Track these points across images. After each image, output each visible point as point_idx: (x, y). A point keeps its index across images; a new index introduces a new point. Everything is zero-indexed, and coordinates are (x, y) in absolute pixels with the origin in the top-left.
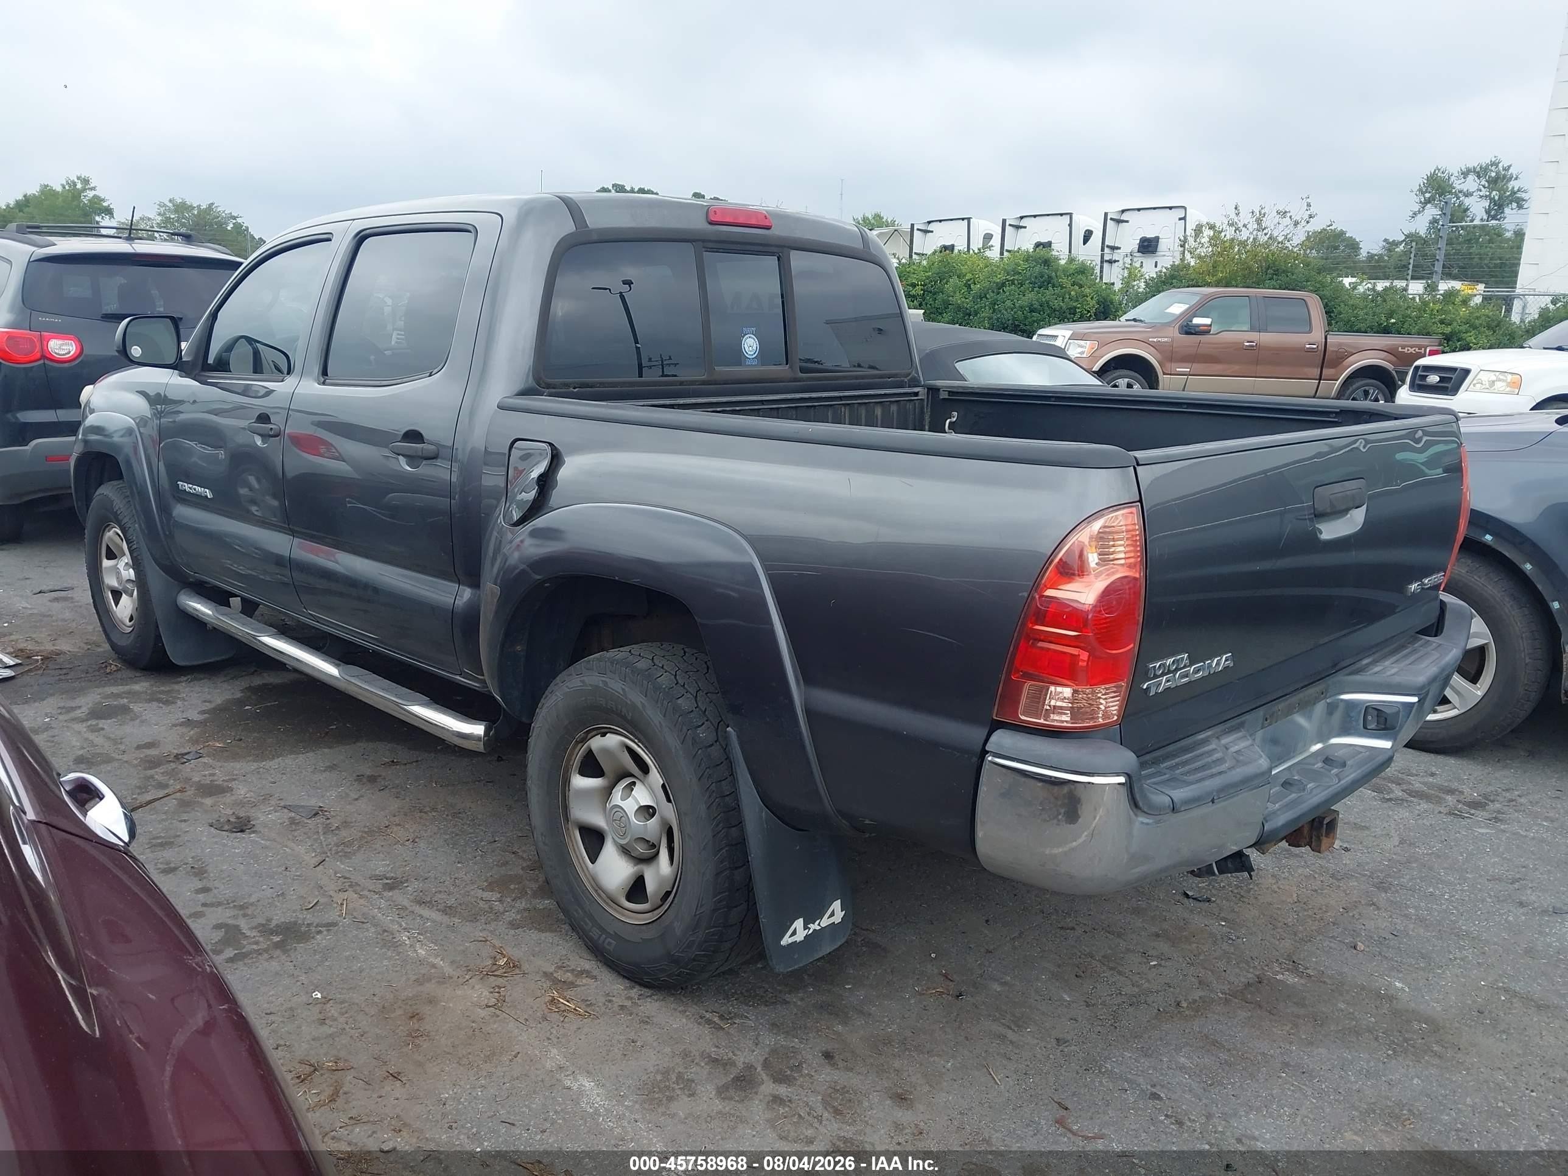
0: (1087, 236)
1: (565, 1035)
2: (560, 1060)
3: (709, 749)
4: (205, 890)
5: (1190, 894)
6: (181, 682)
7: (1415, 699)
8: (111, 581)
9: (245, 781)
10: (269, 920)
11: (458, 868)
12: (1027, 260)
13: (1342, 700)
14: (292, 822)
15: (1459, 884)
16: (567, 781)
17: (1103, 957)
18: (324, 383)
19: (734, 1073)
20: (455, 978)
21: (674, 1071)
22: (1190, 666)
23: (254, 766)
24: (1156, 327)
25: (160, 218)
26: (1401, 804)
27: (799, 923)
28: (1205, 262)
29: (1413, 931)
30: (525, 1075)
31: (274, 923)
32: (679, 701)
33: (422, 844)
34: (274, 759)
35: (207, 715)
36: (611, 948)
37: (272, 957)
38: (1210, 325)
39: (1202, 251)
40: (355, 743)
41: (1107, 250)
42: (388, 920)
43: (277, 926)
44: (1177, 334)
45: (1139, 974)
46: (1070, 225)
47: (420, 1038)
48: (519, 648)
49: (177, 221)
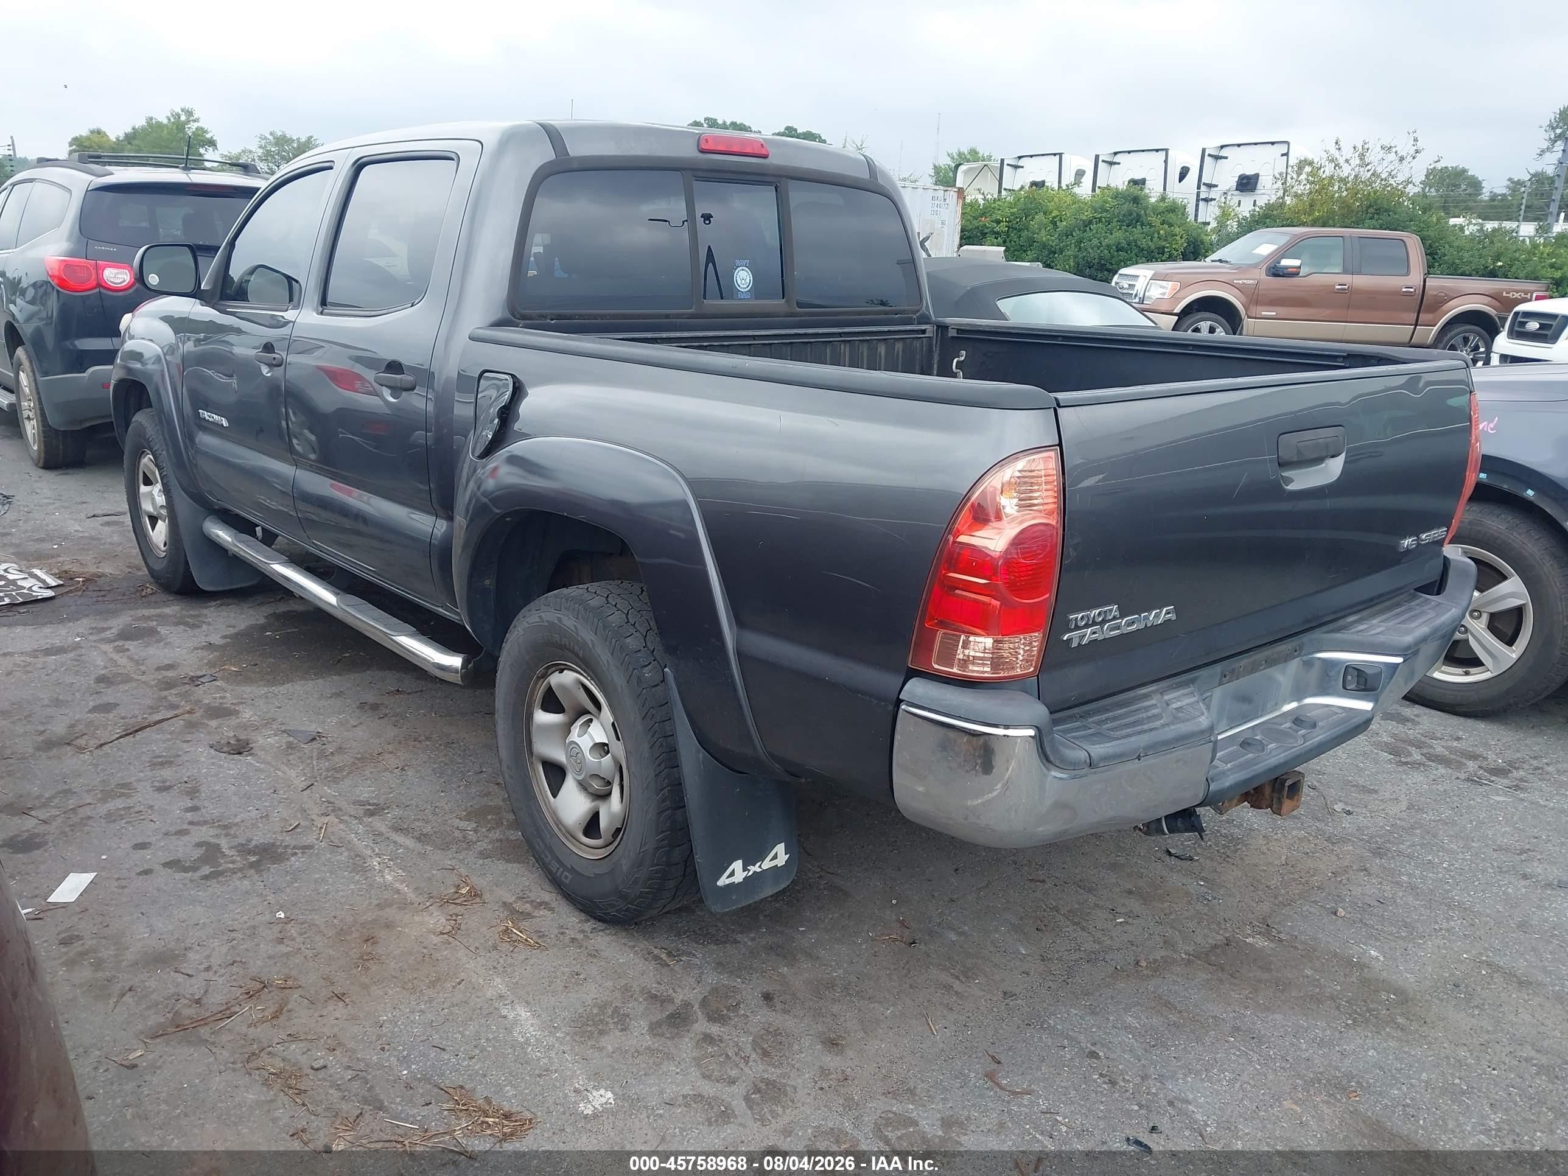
0: (1184, 173)
1: (511, 965)
2: (503, 989)
3: (653, 690)
4: (195, 809)
5: (1173, 851)
6: (211, 607)
7: (1399, 660)
8: (147, 507)
9: (253, 705)
10: (250, 841)
11: (441, 797)
12: (1116, 197)
13: (1319, 659)
14: (290, 746)
15: (1462, 852)
16: (530, 716)
17: (1069, 911)
18: (322, 313)
19: (671, 1009)
20: (416, 905)
21: (611, 1005)
22: (1122, 617)
23: (263, 690)
24: (1241, 269)
25: (261, 151)
26: (1418, 768)
27: (737, 865)
28: (1301, 200)
29: (1401, 898)
30: (465, 1002)
31: (254, 843)
32: (628, 640)
33: (410, 773)
34: (283, 684)
35: (229, 640)
36: (567, 882)
37: (245, 876)
38: (1299, 267)
39: (1299, 189)
40: (364, 671)
41: (1203, 188)
42: (362, 845)
43: (256, 846)
44: (1263, 276)
45: (1103, 930)
46: (1166, 162)
47: (371, 961)
48: (487, 582)
49: (278, 154)
